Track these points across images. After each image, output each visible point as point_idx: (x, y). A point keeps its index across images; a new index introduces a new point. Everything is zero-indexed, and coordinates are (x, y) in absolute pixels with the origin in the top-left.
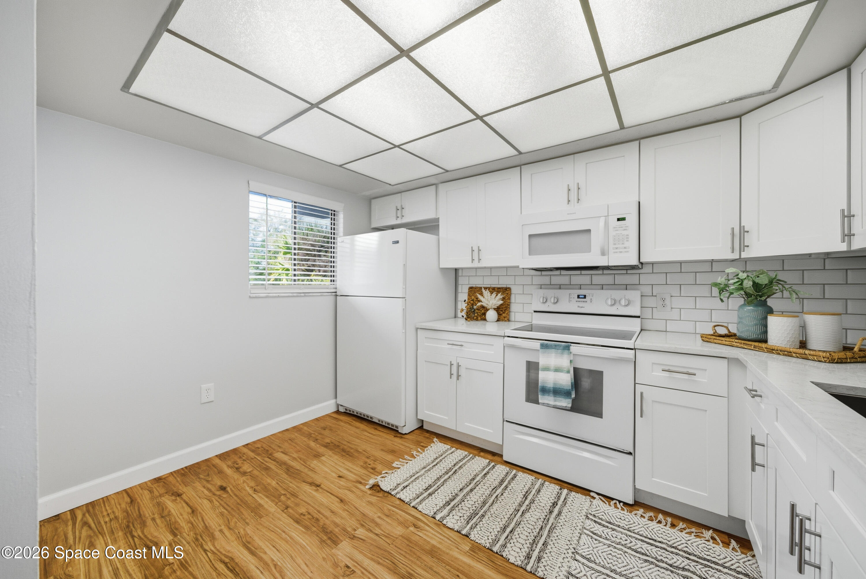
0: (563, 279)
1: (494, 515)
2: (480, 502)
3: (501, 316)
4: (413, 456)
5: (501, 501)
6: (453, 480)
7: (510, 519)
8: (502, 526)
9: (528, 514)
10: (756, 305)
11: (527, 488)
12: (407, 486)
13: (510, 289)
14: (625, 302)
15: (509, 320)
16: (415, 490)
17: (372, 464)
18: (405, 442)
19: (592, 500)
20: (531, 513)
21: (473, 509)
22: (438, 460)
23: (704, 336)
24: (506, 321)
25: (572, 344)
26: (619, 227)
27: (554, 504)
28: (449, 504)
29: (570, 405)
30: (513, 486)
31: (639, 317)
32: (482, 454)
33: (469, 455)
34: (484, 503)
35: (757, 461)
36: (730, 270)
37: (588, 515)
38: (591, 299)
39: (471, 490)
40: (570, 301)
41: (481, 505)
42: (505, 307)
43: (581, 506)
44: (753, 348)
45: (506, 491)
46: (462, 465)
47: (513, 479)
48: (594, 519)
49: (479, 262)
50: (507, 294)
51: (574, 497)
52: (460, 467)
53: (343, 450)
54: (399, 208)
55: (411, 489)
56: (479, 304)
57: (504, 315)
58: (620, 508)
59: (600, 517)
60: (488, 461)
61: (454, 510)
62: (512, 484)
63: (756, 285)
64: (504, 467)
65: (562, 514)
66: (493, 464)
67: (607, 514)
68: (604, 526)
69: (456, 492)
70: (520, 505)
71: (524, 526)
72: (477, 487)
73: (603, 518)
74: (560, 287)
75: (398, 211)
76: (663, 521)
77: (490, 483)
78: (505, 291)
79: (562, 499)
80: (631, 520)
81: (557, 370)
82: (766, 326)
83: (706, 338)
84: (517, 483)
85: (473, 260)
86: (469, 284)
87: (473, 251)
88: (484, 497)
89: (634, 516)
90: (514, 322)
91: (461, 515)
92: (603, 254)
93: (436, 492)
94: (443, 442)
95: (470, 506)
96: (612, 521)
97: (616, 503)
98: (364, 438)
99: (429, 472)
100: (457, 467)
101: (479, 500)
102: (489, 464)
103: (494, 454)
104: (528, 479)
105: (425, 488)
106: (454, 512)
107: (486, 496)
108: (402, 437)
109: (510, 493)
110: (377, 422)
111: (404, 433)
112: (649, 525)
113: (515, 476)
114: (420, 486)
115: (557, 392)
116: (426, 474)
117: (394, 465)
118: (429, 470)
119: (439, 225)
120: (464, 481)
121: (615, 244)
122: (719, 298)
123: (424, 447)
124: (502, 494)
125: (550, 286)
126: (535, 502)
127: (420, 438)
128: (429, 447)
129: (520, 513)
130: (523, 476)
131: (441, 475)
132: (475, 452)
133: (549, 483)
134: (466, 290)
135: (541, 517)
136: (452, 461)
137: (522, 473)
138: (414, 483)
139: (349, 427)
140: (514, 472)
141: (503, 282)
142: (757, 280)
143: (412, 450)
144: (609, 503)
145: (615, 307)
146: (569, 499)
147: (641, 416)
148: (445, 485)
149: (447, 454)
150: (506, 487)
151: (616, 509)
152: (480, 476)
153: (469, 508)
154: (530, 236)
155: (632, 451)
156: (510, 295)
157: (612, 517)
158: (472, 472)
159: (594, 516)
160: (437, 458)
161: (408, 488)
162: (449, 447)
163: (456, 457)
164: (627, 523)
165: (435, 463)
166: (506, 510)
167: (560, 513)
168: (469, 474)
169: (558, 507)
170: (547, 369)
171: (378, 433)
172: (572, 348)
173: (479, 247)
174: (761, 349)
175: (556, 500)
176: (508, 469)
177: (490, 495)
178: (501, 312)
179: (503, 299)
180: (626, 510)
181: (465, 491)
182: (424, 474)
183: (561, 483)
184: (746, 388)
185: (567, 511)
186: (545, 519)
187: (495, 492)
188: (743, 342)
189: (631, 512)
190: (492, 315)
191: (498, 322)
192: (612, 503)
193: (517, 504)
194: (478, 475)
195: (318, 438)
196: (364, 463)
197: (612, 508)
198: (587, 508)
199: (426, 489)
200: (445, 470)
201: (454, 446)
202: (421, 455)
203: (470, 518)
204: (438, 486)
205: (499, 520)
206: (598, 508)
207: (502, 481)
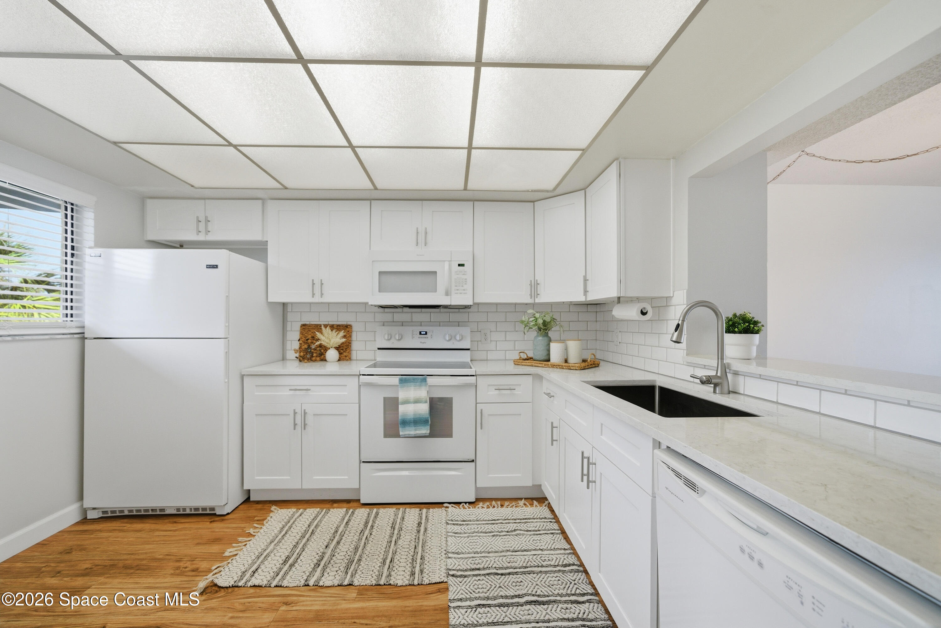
0: (406, 316)
1: (371, 554)
2: (351, 550)
3: (342, 355)
4: (250, 535)
5: (372, 540)
6: (313, 541)
7: (386, 552)
8: (381, 560)
9: (401, 540)
10: (544, 336)
11: (392, 520)
12: (256, 570)
13: (350, 326)
14: (460, 338)
15: (350, 359)
16: (270, 569)
17: (189, 566)
18: (230, 523)
19: (447, 509)
20: (403, 539)
21: (347, 558)
22: (287, 528)
23: (515, 361)
24: (347, 360)
25: (428, 377)
26: (460, 272)
27: (419, 524)
28: (319, 565)
29: (428, 432)
30: (378, 523)
31: (469, 349)
32: (335, 505)
33: (322, 511)
34: (356, 549)
35: (554, 439)
36: (530, 311)
37: (447, 522)
38: (431, 335)
39: (338, 543)
40: (413, 337)
41: (354, 551)
42: (346, 346)
43: (440, 517)
44: (544, 366)
45: (374, 530)
46: (317, 523)
47: (376, 517)
48: (452, 523)
49: (321, 297)
50: (348, 331)
51: (432, 512)
52: (317, 526)
53: (126, 567)
54: (202, 218)
55: (264, 570)
56: (318, 343)
57: (345, 354)
58: (467, 508)
59: (456, 519)
60: (345, 509)
61: (327, 568)
62: (377, 522)
63: (544, 321)
64: (363, 509)
65: (428, 529)
66: (351, 510)
67: (460, 515)
68: (460, 525)
69: (322, 550)
70: (391, 537)
71: (400, 551)
72: (343, 538)
73: (459, 519)
74: (402, 324)
75: (200, 223)
76: (496, 505)
77: (355, 528)
78: (346, 328)
79: (424, 517)
80: (476, 513)
81: (417, 401)
82: (549, 350)
83: (516, 363)
84: (382, 519)
85: (313, 294)
86: (301, 321)
87: (313, 284)
88: (354, 543)
89: (477, 509)
90: (355, 361)
91: (337, 569)
92: (447, 294)
93: (299, 560)
94: (283, 507)
95: (343, 557)
96: (465, 519)
97: (463, 505)
98: (157, 539)
99: (281, 544)
100: (312, 528)
101: (350, 548)
102: (347, 512)
103: (348, 501)
104: (390, 512)
105: (282, 562)
106: (328, 570)
107: (356, 542)
108: (223, 520)
109: (378, 530)
110: (175, 512)
111: (225, 514)
112: (489, 512)
113: (377, 514)
114: (275, 562)
115: (417, 422)
116: (278, 548)
117: (227, 554)
118: (280, 542)
119: (267, 248)
120: (327, 538)
121: (456, 286)
122: (523, 332)
123: (261, 521)
124: (371, 534)
125: (393, 323)
126: (403, 529)
127: (252, 512)
128: (269, 518)
129: (393, 543)
130: (385, 511)
131: (296, 541)
132: (328, 506)
133: (410, 509)
134: (297, 327)
135: (412, 539)
136: (304, 523)
137: (382, 509)
138: (265, 562)
139: (121, 534)
140: (375, 510)
141: (342, 320)
142: (545, 318)
143: (245, 529)
144: (459, 506)
145: (451, 342)
146: (429, 516)
147: (481, 429)
148: (306, 549)
149: (294, 518)
150: (372, 527)
151: (465, 509)
152: (342, 526)
153: (342, 559)
154: (380, 273)
155: (474, 459)
156: (351, 333)
157: (464, 516)
158: (332, 526)
159: (452, 520)
160: (284, 527)
161: (259, 570)
162: (295, 510)
163: (308, 517)
164: (475, 516)
165: (284, 532)
166: (380, 546)
167: (426, 530)
168: (330, 529)
169: (423, 525)
170: (406, 402)
171: (180, 526)
172: (428, 379)
173: (321, 280)
174: (548, 366)
175: (420, 520)
176: (368, 510)
177: (360, 539)
178: (342, 351)
179: (344, 337)
180: (471, 508)
181: (332, 546)
182: (274, 549)
183: (419, 506)
184: (544, 393)
185: (431, 525)
186: (415, 539)
187: (363, 535)
188: (538, 362)
189: (475, 507)
190: (332, 354)
191: (340, 362)
192: (461, 505)
193: (387, 537)
194: (340, 526)
195: (59, 569)
196: (174, 570)
197: (462, 510)
198: (445, 517)
199: (285, 562)
200: (300, 535)
201: (300, 507)
202: (262, 531)
203: (347, 568)
204: (298, 554)
205: (377, 557)
206: (453, 514)
207: (366, 523)
